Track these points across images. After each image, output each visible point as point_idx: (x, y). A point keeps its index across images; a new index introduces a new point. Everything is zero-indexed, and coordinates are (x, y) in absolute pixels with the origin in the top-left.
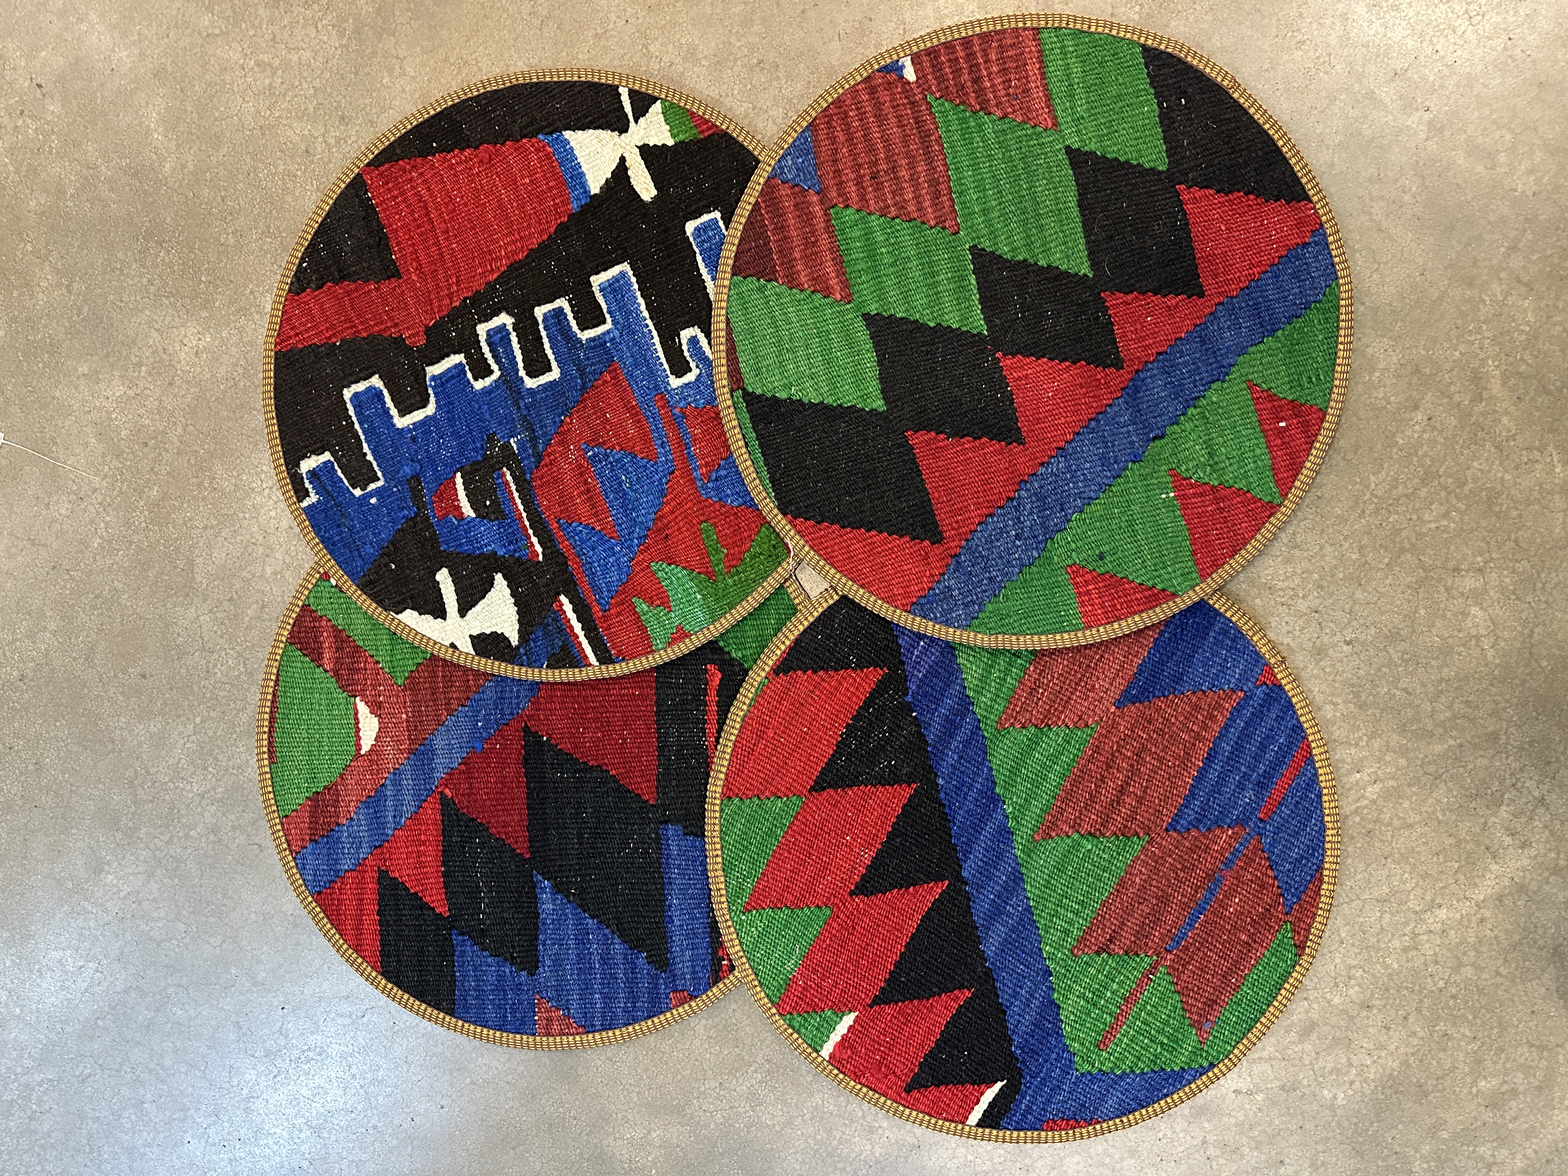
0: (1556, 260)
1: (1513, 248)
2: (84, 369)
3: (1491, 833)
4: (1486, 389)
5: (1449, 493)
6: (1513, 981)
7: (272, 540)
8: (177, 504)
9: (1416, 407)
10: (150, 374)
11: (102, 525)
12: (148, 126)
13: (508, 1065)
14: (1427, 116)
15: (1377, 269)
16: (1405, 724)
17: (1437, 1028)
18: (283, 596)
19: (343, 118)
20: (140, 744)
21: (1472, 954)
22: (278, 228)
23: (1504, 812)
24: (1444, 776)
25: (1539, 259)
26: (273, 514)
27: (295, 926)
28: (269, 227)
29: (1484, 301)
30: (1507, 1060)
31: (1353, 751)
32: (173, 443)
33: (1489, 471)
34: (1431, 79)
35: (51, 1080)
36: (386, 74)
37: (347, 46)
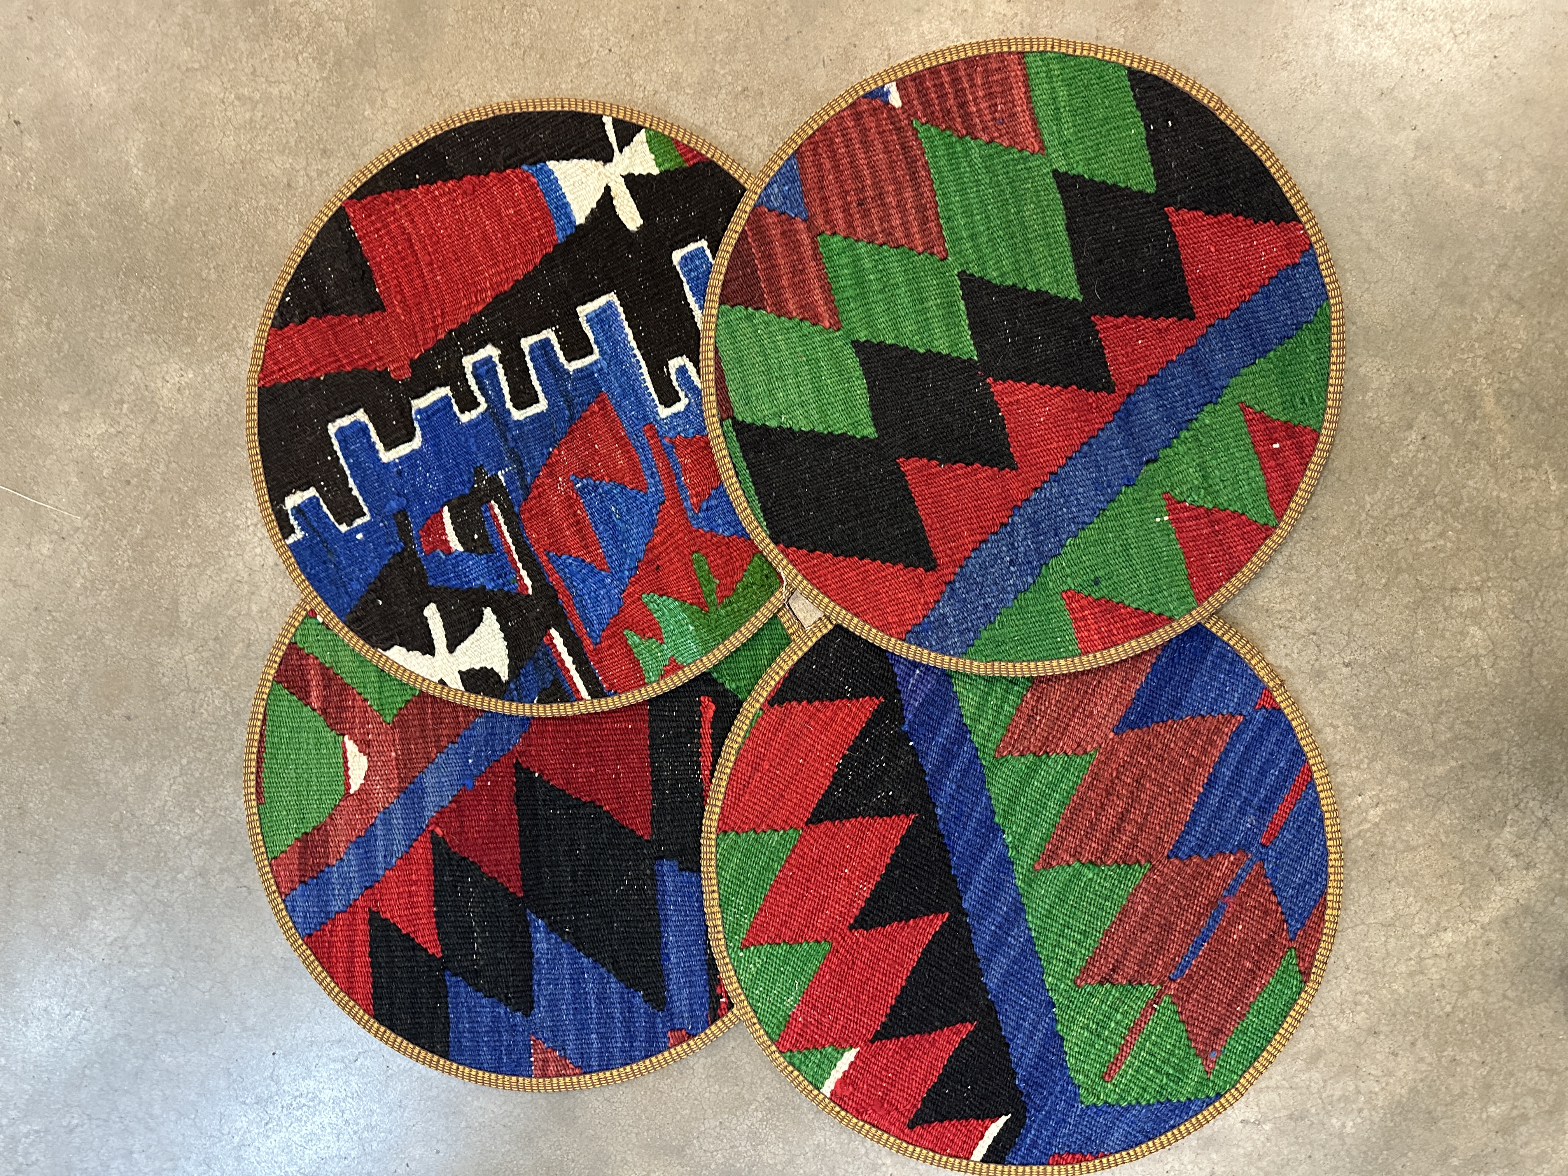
0: (1546, 278)
1: (1503, 266)
2: (64, 407)
3: (1494, 854)
4: (1479, 407)
5: (1445, 513)
6: (1520, 1004)
7: (258, 577)
8: (160, 542)
9: (1410, 427)
10: (132, 412)
11: (85, 565)
12: (128, 162)
13: (504, 1108)
14: (1414, 135)
15: (1368, 289)
16: (1406, 746)
17: (1445, 1053)
18: (269, 635)
19: (324, 151)
20: (125, 787)
21: (1478, 977)
22: (260, 263)
23: (1508, 833)
24: (1446, 799)
25: (1531, 276)
26: (258, 550)
27: (285, 969)
28: (250, 262)
29: (1476, 319)
30: (1517, 1084)
31: (1354, 774)
32: (155, 480)
33: (1485, 490)
34: (1418, 97)
35: (37, 1132)
36: (367, 106)
37: (327, 79)
